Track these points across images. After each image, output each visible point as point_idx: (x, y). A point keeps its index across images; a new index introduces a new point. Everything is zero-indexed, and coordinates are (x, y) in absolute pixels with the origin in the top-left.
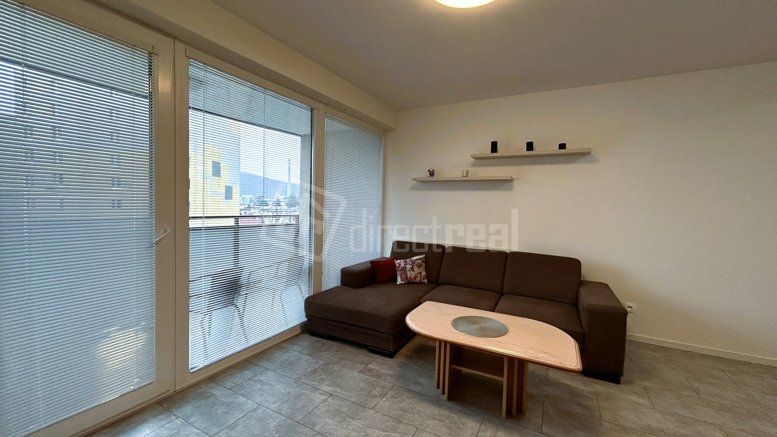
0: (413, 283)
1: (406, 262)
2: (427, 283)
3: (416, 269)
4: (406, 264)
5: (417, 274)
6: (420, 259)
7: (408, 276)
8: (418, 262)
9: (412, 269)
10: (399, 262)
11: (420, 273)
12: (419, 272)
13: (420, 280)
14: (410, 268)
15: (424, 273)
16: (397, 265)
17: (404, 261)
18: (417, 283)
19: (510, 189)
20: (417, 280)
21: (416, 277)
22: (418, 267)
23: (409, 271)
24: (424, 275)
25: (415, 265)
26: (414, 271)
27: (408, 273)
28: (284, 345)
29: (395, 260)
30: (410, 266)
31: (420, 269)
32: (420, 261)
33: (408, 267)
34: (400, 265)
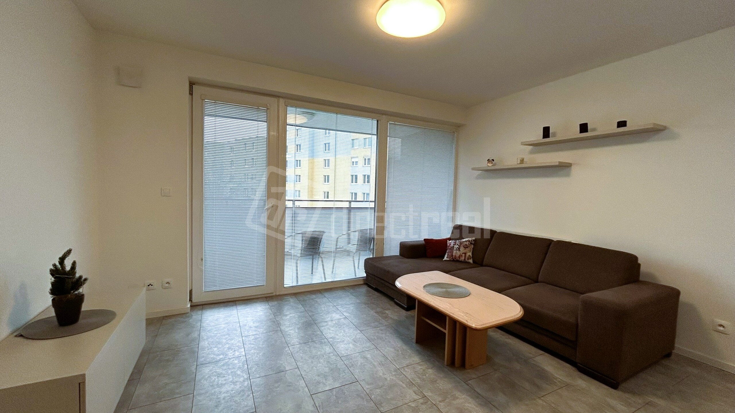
0: (458, 261)
1: (455, 242)
2: (472, 263)
3: (462, 249)
4: (455, 244)
5: (462, 253)
6: (469, 241)
7: (454, 254)
8: (465, 243)
9: (459, 249)
10: (451, 242)
11: (465, 254)
12: (463, 252)
13: (465, 260)
14: (457, 248)
15: (470, 254)
16: (448, 245)
17: (455, 241)
18: (461, 262)
19: (568, 175)
20: (461, 259)
21: (461, 257)
22: (464, 247)
23: (455, 250)
24: (469, 255)
25: (462, 245)
26: (460, 250)
27: (454, 252)
28: (347, 288)
29: (448, 240)
30: (458, 246)
31: (465, 249)
32: (467, 243)
33: (456, 246)
34: (450, 244)
